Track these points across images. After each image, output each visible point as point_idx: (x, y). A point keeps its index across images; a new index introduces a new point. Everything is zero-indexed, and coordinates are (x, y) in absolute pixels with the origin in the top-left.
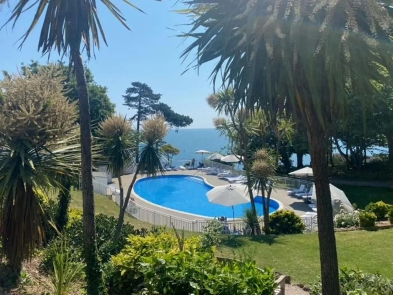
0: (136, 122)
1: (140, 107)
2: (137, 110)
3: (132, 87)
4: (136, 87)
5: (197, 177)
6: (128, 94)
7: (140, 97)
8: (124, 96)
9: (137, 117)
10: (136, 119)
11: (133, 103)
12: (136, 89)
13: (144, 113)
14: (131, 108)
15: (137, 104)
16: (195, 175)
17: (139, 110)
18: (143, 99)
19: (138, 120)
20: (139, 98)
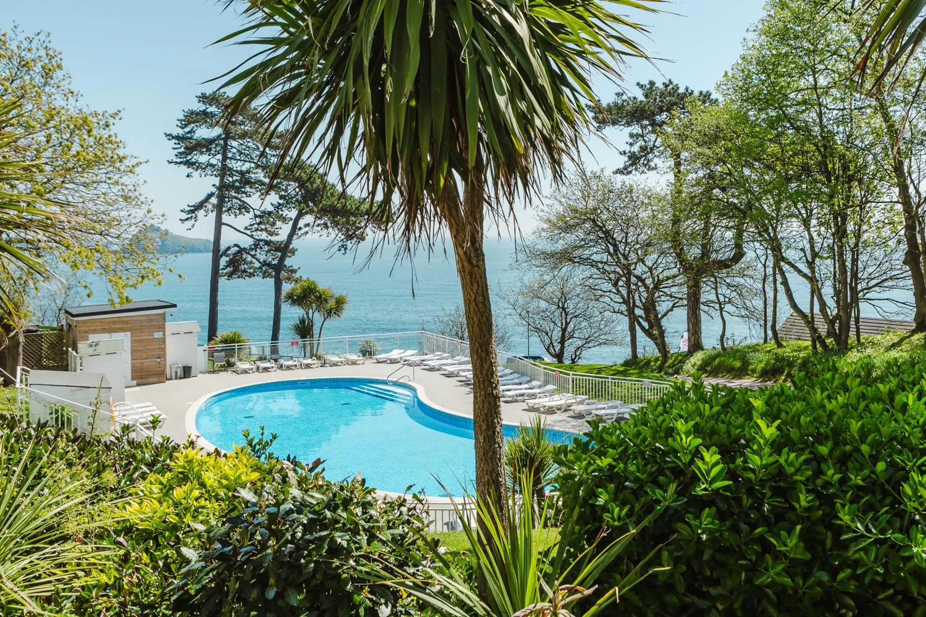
0: (213, 216)
1: (224, 171)
2: (217, 181)
3: (200, 107)
4: (212, 109)
5: (396, 384)
6: (188, 129)
7: (226, 140)
8: (170, 136)
9: (214, 200)
10: (210, 207)
11: (203, 159)
12: (212, 115)
13: (238, 190)
14: (196, 174)
15: (216, 160)
16: (392, 379)
17: (222, 180)
18: (234, 144)
19: (219, 209)
20: (222, 142)
